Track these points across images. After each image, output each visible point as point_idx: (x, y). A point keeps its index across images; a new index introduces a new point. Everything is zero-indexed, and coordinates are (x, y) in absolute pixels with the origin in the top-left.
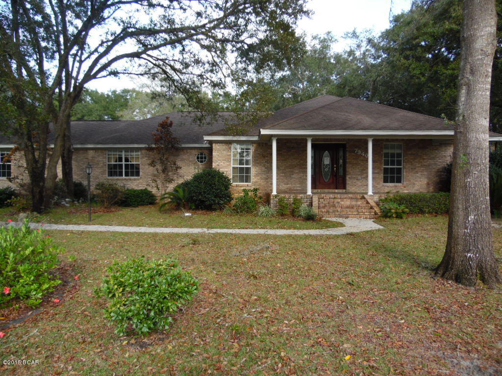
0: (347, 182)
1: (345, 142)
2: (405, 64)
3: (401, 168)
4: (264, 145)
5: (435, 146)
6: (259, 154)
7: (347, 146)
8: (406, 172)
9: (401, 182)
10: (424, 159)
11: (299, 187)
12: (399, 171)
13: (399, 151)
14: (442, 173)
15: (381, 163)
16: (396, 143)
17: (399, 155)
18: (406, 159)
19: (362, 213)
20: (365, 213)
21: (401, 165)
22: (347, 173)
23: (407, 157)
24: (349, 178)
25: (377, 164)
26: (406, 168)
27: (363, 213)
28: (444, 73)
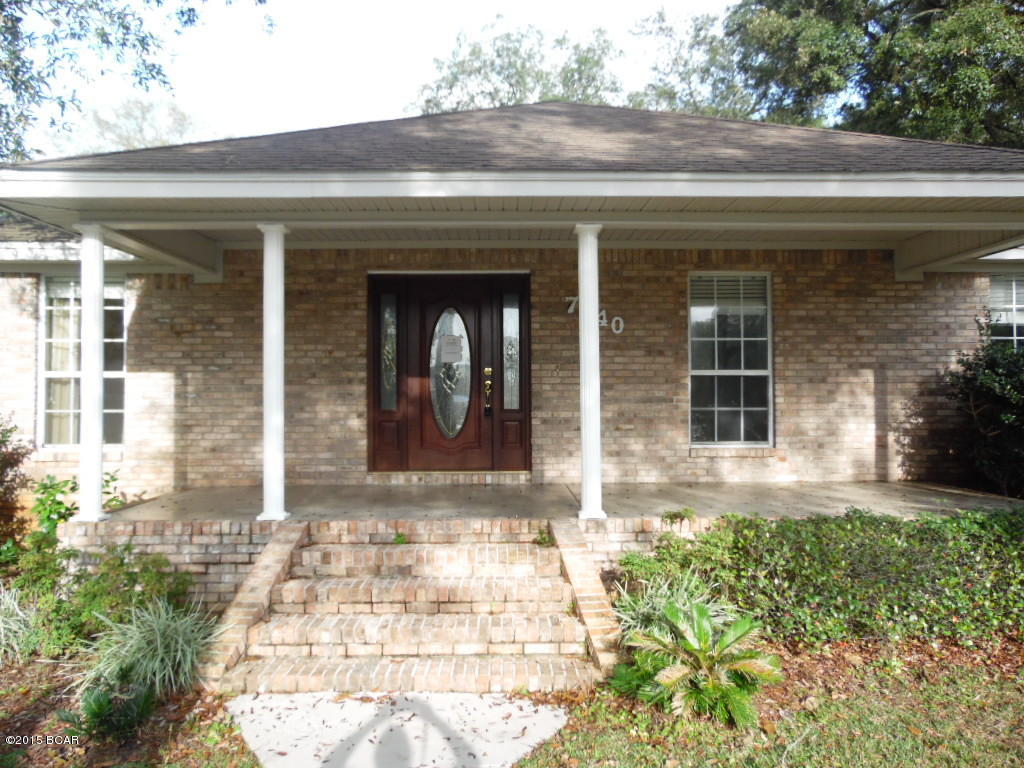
0: (536, 441)
1: (527, 271)
2: (780, 29)
3: (764, 379)
4: (178, 285)
5: (906, 283)
6: (155, 321)
7: (534, 286)
8: (788, 394)
9: (765, 438)
10: (860, 339)
11: (329, 462)
12: (757, 391)
13: (756, 309)
14: (941, 399)
15: (680, 360)
16: (741, 274)
17: (755, 326)
18: (785, 339)
19: (508, 649)
20: (529, 649)
21: (765, 367)
22: (534, 403)
23: (788, 333)
24: (544, 421)
25: (660, 359)
26: (785, 379)
27: (516, 649)
28: (915, 55)
